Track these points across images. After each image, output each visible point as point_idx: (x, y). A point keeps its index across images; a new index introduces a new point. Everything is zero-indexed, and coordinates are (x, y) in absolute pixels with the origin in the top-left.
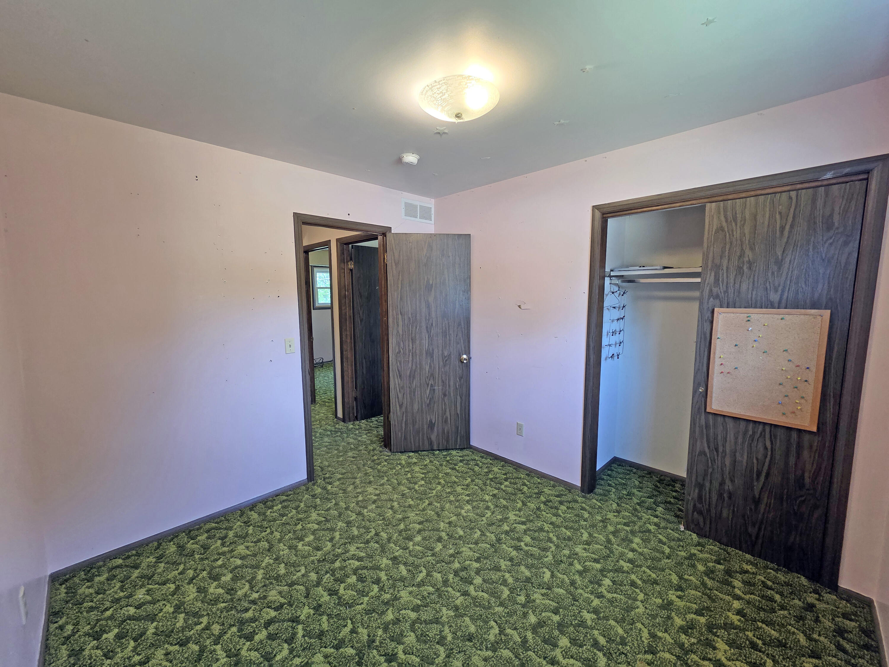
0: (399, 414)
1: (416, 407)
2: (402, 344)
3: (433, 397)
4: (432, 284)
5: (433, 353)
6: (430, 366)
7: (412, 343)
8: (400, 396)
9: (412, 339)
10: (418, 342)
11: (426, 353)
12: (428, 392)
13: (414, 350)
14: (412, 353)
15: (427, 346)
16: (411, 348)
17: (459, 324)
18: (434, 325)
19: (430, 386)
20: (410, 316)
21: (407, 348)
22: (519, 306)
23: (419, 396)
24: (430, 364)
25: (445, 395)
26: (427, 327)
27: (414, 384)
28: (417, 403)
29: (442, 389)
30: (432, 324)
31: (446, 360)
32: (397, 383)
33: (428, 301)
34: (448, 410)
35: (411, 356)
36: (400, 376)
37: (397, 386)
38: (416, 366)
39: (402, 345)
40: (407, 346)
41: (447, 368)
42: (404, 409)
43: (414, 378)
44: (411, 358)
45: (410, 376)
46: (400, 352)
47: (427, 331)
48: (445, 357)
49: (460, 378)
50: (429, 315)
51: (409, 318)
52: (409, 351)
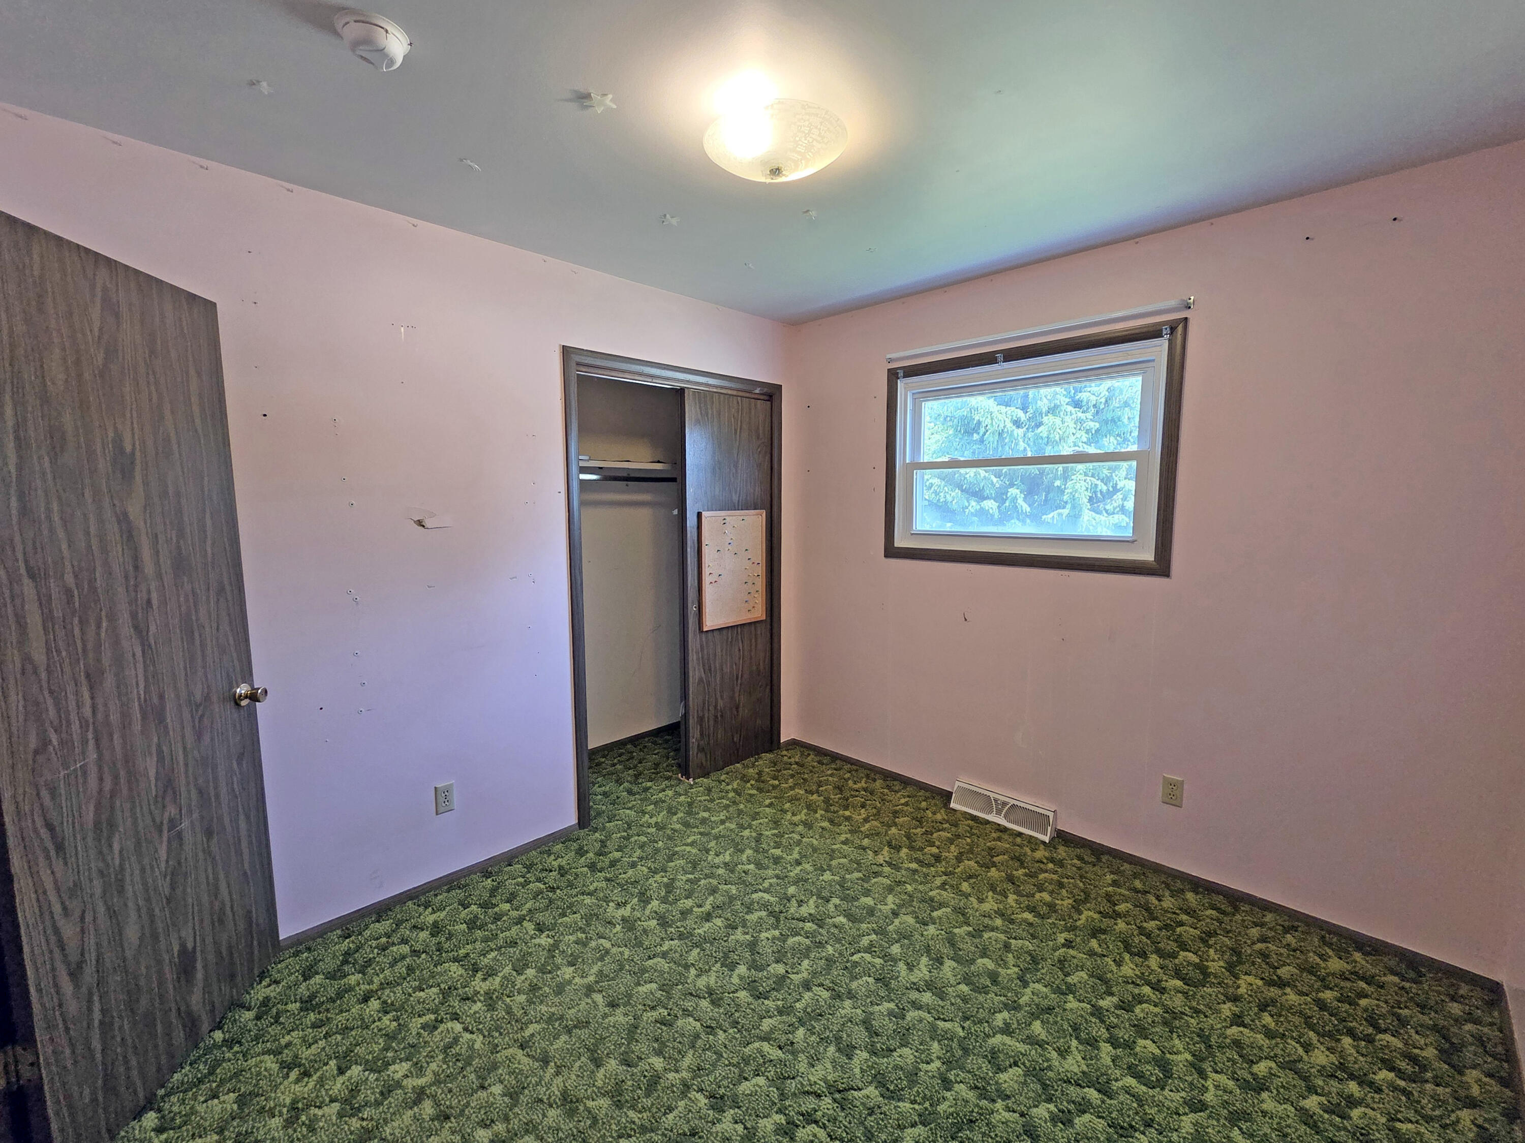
0: (72, 1007)
1: (132, 933)
2: (50, 702)
3: (179, 863)
4: (133, 453)
5: (163, 708)
6: (161, 758)
7: (91, 688)
8: (69, 931)
9: (88, 676)
10: (109, 681)
11: (144, 717)
12: (163, 853)
13: (100, 716)
14: (96, 731)
15: (142, 686)
16: (87, 711)
17: (221, 590)
18: (155, 602)
19: (165, 828)
20: (69, 579)
21: (73, 717)
22: (420, 523)
23: (139, 887)
24: (159, 746)
25: (209, 833)
26: (134, 616)
27: (116, 847)
28: (133, 915)
29: (202, 818)
30: (149, 602)
31: (202, 716)
32: (49, 885)
33: (125, 514)
34: (222, 876)
35: (91, 743)
36: (60, 848)
37: (53, 897)
38: (116, 777)
39: (52, 712)
40: (72, 705)
41: (207, 738)
42: (89, 974)
43: (112, 825)
44: (92, 756)
45: (97, 824)
46: (45, 743)
47: (136, 628)
48: (198, 706)
49: (240, 759)
50: (136, 568)
51: (68, 592)
52: (84, 725)
